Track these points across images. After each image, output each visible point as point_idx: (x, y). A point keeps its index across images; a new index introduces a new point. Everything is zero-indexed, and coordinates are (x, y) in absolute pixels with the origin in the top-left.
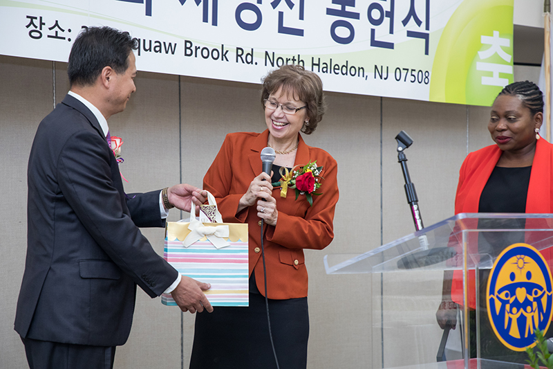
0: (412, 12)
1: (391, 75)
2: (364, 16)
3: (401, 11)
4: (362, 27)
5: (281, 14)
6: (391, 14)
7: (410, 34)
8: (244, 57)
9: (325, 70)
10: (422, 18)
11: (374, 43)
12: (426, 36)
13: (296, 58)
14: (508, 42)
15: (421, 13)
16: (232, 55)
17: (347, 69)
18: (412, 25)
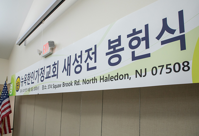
1: (149, 73)
5: (88, 64)
6: (146, 39)
7: (163, 43)
8: (76, 83)
9: (106, 80)
13: (94, 79)
17: (118, 77)
18: (167, 36)
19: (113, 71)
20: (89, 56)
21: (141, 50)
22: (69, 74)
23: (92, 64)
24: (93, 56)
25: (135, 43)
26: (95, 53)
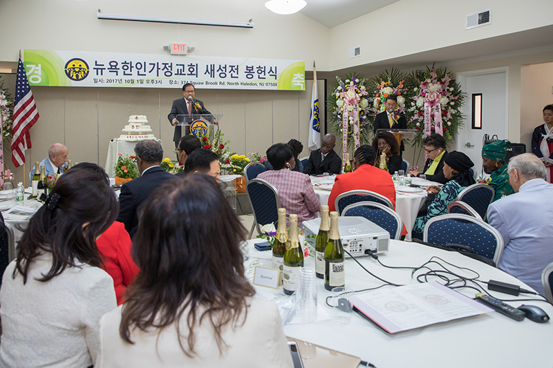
0: (271, 70)
1: (265, 85)
2: (256, 72)
3: (268, 70)
4: (256, 75)
5: (232, 74)
6: (264, 71)
8: (222, 84)
10: (274, 71)
11: (259, 78)
12: (276, 76)
14: (303, 75)
15: (274, 70)
16: (218, 84)
17: (251, 84)
18: (271, 73)
19: (249, 81)
20: (232, 69)
21: (262, 76)
22: (213, 76)
23: (235, 75)
24: (236, 71)
25: (260, 72)
26: (237, 69)
